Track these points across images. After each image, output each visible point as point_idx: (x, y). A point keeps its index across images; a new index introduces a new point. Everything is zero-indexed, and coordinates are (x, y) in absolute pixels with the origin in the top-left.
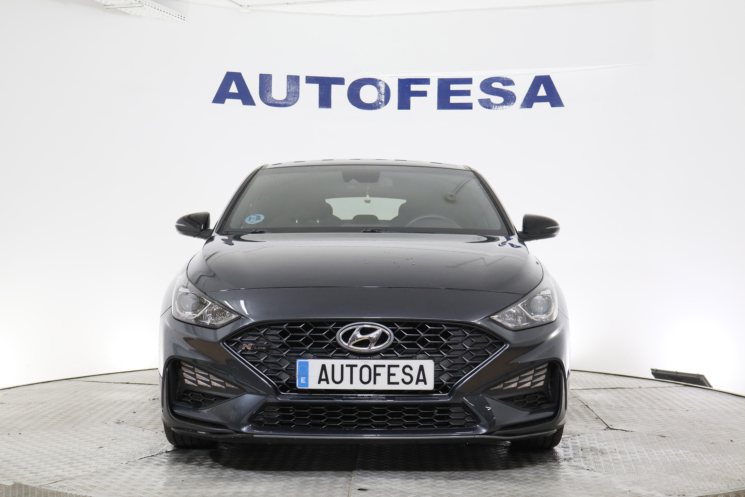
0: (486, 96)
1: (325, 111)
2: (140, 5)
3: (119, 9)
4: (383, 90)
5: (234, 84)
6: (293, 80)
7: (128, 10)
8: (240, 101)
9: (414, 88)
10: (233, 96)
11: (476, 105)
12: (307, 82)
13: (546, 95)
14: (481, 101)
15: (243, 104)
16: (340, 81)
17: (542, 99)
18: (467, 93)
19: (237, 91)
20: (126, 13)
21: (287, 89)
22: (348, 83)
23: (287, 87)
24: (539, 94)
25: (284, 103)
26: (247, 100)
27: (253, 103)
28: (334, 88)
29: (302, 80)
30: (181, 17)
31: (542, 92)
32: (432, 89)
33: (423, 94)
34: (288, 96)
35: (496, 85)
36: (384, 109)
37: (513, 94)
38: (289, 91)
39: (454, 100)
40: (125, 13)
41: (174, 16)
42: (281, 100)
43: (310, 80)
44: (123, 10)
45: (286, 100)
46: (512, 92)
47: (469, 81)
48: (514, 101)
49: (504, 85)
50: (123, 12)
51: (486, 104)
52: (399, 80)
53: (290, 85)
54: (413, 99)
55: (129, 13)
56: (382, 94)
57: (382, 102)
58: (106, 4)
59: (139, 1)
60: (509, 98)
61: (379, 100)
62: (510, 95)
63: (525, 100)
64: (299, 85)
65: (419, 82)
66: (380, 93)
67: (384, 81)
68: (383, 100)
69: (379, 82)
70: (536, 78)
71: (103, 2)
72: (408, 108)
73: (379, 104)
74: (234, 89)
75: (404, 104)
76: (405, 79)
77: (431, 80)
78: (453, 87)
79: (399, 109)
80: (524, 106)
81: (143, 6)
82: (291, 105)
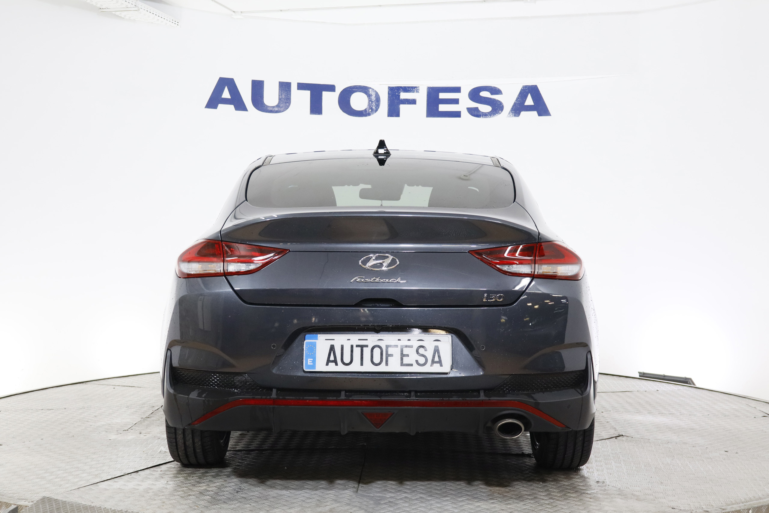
0: (474, 105)
1: (316, 117)
2: (136, 9)
3: (114, 13)
4: (373, 98)
5: (226, 90)
6: (285, 87)
8: (232, 107)
9: (403, 96)
10: (226, 101)
11: (465, 114)
12: (298, 89)
13: (533, 104)
14: (470, 110)
15: (236, 110)
16: (331, 88)
17: (529, 108)
18: (456, 101)
19: (229, 97)
20: (121, 17)
21: (279, 95)
22: (339, 90)
24: (526, 104)
25: (276, 109)
26: (240, 106)
27: (244, 109)
28: (326, 95)
29: (294, 87)
31: (529, 101)
32: (422, 98)
33: (413, 102)
34: (279, 102)
35: (485, 94)
36: (373, 116)
37: (501, 103)
38: (281, 97)
39: (443, 108)
41: (169, 21)
42: (273, 107)
43: (302, 86)
44: (118, 13)
45: (278, 106)
46: (499, 101)
47: (457, 90)
48: (502, 110)
49: (492, 94)
50: (118, 16)
51: (475, 113)
52: (389, 87)
53: (282, 92)
54: (402, 107)
55: (123, 17)
56: (372, 102)
57: (372, 109)
58: (101, 8)
59: (135, 4)
60: (497, 107)
61: (369, 107)
62: (498, 104)
63: (512, 109)
64: (290, 91)
65: (409, 90)
66: (370, 100)
67: (375, 89)
68: (374, 108)
69: (370, 90)
70: (523, 88)
71: (99, 6)
72: (398, 115)
73: (369, 111)
74: (226, 94)
75: (394, 112)
76: (395, 87)
77: (420, 88)
78: (442, 96)
79: (388, 116)
80: (512, 115)
81: (139, 10)
82: (283, 111)
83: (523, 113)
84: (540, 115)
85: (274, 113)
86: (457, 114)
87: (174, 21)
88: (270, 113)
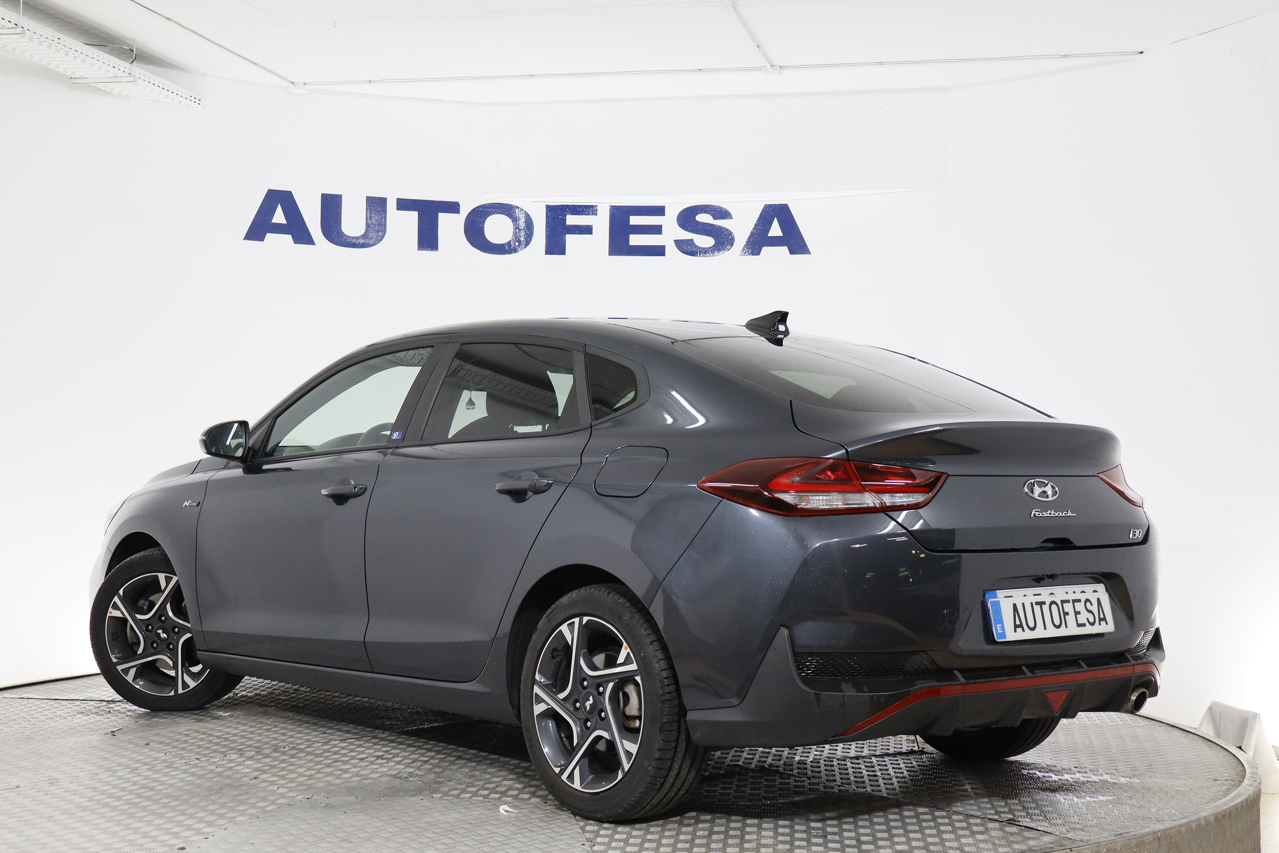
0: (686, 235)
1: (428, 254)
2: (131, 79)
3: (93, 84)
4: (522, 223)
5: (279, 211)
6: (376, 205)
7: (108, 88)
8: (289, 237)
9: (572, 220)
10: (279, 229)
11: (672, 250)
12: (398, 209)
13: (781, 234)
14: (679, 244)
15: (295, 243)
16: (453, 207)
17: (775, 242)
18: (657, 230)
19: (284, 221)
20: (105, 92)
21: (367, 219)
22: (465, 210)
23: (367, 216)
24: (771, 234)
25: (362, 241)
26: (302, 235)
27: (310, 241)
28: (444, 219)
29: (391, 205)
30: (195, 100)
31: (775, 230)
32: (601, 223)
33: (587, 230)
34: (367, 231)
35: (704, 218)
36: (522, 254)
37: (730, 233)
38: (370, 222)
39: (635, 240)
40: (103, 91)
41: (184, 97)
42: (357, 237)
43: (404, 205)
44: (100, 86)
45: (364, 236)
46: (727, 230)
47: (659, 211)
48: (732, 245)
49: (715, 218)
50: (100, 90)
51: (687, 248)
52: (548, 207)
53: (371, 213)
54: (570, 239)
55: (109, 91)
56: (520, 230)
57: (519, 241)
58: (73, 77)
59: (129, 72)
60: (723, 240)
61: (516, 239)
62: (726, 234)
63: (748, 242)
64: (385, 212)
65: (580, 211)
66: (517, 227)
67: (525, 209)
68: (522, 239)
69: (517, 210)
70: (766, 208)
71: (69, 74)
72: (562, 252)
73: (515, 244)
74: (279, 217)
75: (555, 246)
76: (558, 206)
77: (599, 208)
78: (635, 220)
79: (546, 254)
80: (748, 252)
81: (135, 81)
82: (373, 245)
83: (765, 249)
84: (792, 252)
85: (359, 248)
86: (659, 251)
87: (192, 99)
88: (352, 247)
